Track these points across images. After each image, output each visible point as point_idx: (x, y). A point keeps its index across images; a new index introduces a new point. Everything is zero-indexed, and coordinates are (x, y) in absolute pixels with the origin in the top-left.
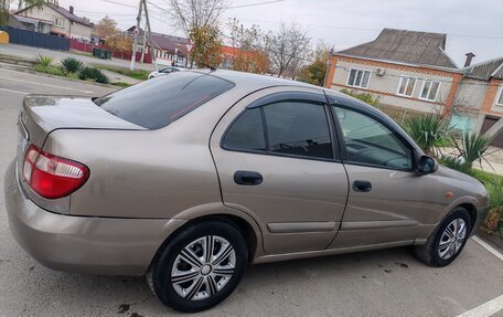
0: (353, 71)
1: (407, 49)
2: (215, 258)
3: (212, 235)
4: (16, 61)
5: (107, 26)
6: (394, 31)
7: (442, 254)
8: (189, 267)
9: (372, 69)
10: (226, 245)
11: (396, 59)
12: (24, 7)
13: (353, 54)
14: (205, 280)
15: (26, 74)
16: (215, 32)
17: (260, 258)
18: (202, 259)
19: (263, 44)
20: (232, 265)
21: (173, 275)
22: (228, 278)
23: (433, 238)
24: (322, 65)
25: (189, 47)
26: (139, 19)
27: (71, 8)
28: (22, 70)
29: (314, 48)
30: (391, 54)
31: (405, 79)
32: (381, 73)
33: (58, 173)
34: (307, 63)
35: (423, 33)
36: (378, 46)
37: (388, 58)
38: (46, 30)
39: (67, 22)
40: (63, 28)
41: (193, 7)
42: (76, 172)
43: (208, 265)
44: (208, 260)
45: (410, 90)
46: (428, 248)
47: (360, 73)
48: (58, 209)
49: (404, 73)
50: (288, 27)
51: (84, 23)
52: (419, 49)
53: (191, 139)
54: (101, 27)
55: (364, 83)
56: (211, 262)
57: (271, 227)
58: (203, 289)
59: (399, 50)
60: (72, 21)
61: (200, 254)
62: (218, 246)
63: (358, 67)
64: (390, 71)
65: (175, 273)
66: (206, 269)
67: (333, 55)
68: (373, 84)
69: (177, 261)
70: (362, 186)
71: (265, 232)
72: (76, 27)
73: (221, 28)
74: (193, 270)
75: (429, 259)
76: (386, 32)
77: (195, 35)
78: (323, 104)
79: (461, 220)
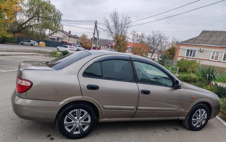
0: (188, 50)
1: (214, 39)
2: (81, 118)
3: (80, 109)
4: (45, 53)
5: (84, 37)
6: (208, 31)
7: (195, 125)
8: (71, 121)
9: (197, 49)
10: (86, 113)
11: (209, 44)
12: (51, 33)
13: (188, 43)
14: (78, 126)
15: (48, 57)
16: (125, 37)
17: (102, 120)
18: (76, 118)
19: (147, 41)
20: (89, 121)
21: (65, 123)
22: (88, 127)
23: (188, 117)
24: (174, 48)
25: (114, 44)
26: (94, 34)
27: (70, 32)
28: (46, 56)
29: (171, 41)
30: (206, 42)
31: (214, 53)
32: (202, 50)
33: (22, 84)
34: (167, 48)
35: (222, 31)
36: (200, 38)
37: (205, 44)
38: (60, 41)
39: (68, 37)
40: (66, 40)
41: (116, 28)
42: (29, 84)
43: (78, 121)
44: (78, 118)
45: (217, 58)
46: (187, 121)
47: (192, 51)
48: (22, 96)
49: (213, 50)
50: (156, 33)
51: (75, 37)
52: (221, 39)
53: (71, 73)
54: (82, 38)
55: (194, 55)
56: (80, 119)
57: (104, 107)
58: (77, 130)
59: (211, 39)
60: (70, 37)
61: (75, 116)
62: (83, 113)
63: (190, 48)
64: (206, 49)
65: (65, 122)
66: (78, 122)
67: (178, 44)
68: (198, 55)
69: (66, 118)
70: (146, 92)
71: (102, 109)
72: (71, 39)
73: (127, 35)
74: (72, 122)
75: (188, 127)
76: (204, 32)
77: (116, 39)
78: (128, 60)
79: (203, 110)
